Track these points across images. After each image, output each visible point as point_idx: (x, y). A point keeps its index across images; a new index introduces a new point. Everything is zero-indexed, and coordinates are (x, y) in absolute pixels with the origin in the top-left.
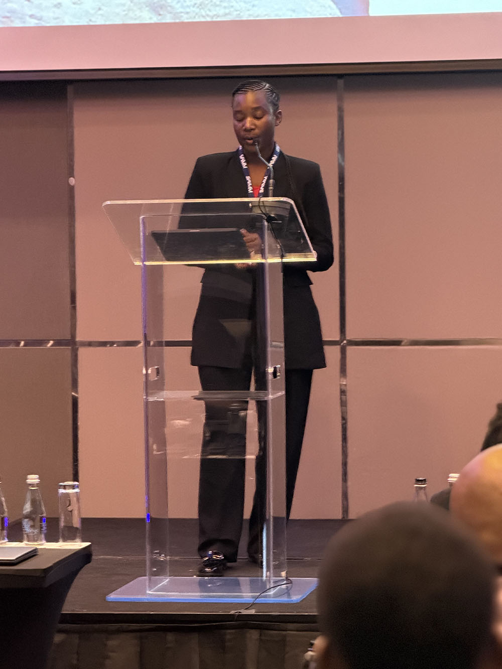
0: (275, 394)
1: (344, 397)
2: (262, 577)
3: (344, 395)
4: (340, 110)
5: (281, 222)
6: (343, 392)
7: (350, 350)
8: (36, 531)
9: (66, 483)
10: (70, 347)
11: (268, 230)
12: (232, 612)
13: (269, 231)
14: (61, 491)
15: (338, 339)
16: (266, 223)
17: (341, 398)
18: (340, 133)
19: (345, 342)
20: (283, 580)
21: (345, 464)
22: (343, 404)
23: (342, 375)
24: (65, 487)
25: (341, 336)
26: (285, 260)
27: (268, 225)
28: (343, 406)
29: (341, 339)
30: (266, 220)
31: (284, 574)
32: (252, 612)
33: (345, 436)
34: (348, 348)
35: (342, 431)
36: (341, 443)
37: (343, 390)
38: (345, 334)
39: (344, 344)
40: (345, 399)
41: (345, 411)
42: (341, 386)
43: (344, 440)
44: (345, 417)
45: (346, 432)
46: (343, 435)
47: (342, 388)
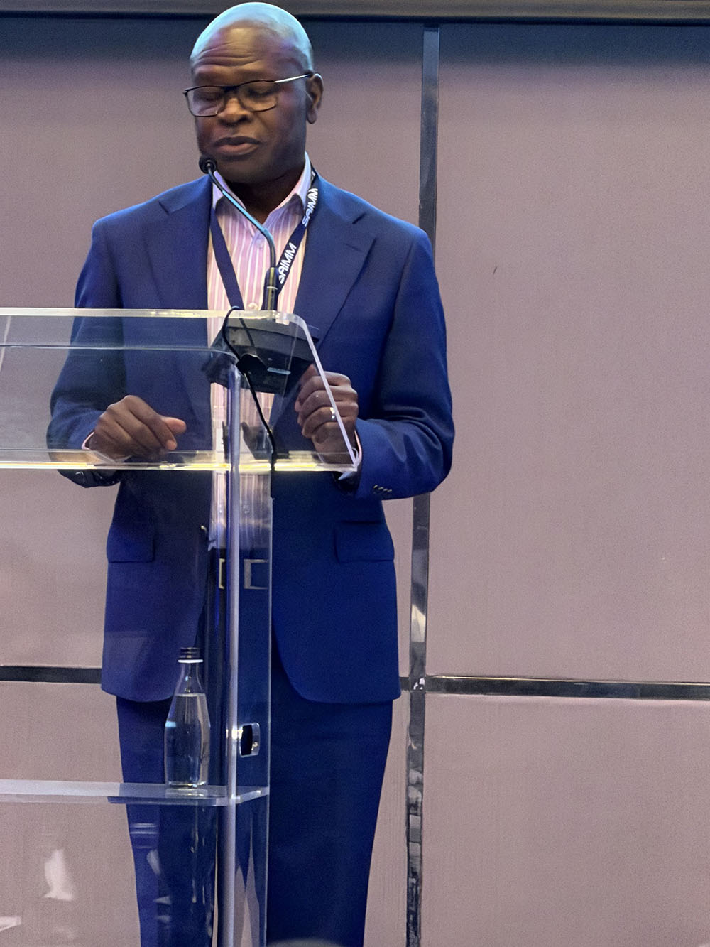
0: (247, 794)
1: (417, 818)
3: (416, 815)
4: (429, 106)
6: (412, 808)
7: (434, 701)
15: (406, 675)
16: (237, 375)
17: (408, 819)
25: (413, 667)
28: (415, 843)
29: (411, 673)
30: (237, 365)
33: (415, 918)
34: (430, 697)
35: (409, 905)
36: (405, 935)
37: (415, 801)
38: (423, 664)
39: (420, 686)
40: (418, 826)
41: (419, 854)
42: (407, 790)
43: (411, 928)
44: (418, 871)
45: (417, 906)
46: (409, 913)
47: (410, 796)
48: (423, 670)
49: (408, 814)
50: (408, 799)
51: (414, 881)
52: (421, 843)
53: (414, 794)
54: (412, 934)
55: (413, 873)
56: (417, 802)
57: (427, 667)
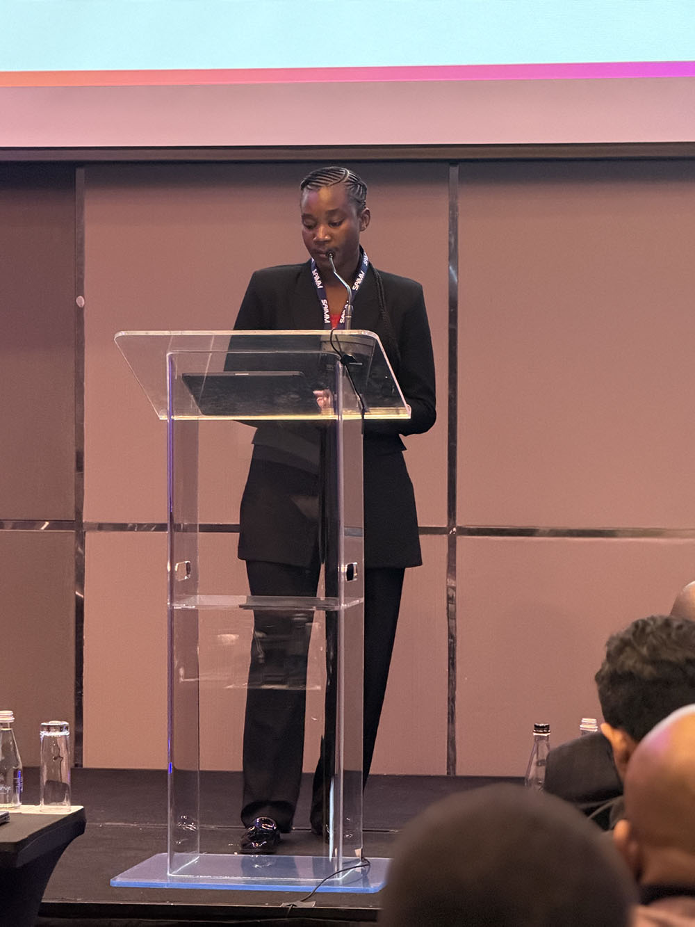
0: (350, 603)
1: (453, 606)
2: (328, 855)
3: (452, 604)
4: (453, 209)
5: (361, 364)
6: (450, 599)
7: (462, 541)
8: (9, 788)
9: (50, 723)
10: (74, 531)
11: (343, 375)
12: (284, 905)
13: (345, 377)
14: (44, 734)
15: (445, 526)
16: (340, 366)
17: (448, 608)
18: (453, 240)
19: (454, 529)
20: (357, 861)
21: (452, 700)
22: (451, 615)
23: (449, 575)
24: (49, 728)
25: (449, 521)
26: (366, 417)
27: (344, 369)
28: (452, 619)
29: (448, 525)
30: (341, 361)
31: (358, 852)
32: (312, 905)
33: (453, 661)
34: (459, 538)
35: (449, 654)
36: (447, 670)
37: (451, 596)
38: (455, 520)
39: (453, 532)
40: (454, 609)
41: (454, 625)
42: (447, 590)
43: (451, 666)
44: (454, 634)
45: (454, 654)
46: (450, 658)
47: (449, 593)
48: (455, 523)
49: (448, 603)
50: (448, 595)
51: (452, 640)
52: (455, 619)
53: (451, 592)
54: (451, 670)
55: (452, 637)
56: (453, 596)
57: (457, 521)
